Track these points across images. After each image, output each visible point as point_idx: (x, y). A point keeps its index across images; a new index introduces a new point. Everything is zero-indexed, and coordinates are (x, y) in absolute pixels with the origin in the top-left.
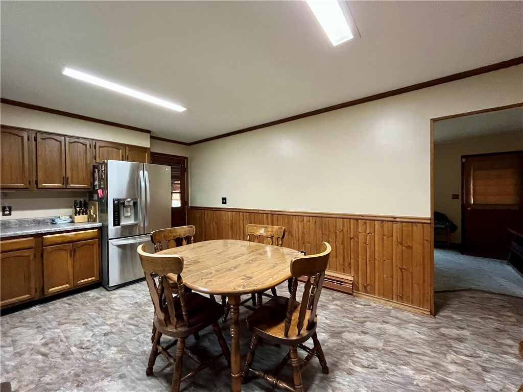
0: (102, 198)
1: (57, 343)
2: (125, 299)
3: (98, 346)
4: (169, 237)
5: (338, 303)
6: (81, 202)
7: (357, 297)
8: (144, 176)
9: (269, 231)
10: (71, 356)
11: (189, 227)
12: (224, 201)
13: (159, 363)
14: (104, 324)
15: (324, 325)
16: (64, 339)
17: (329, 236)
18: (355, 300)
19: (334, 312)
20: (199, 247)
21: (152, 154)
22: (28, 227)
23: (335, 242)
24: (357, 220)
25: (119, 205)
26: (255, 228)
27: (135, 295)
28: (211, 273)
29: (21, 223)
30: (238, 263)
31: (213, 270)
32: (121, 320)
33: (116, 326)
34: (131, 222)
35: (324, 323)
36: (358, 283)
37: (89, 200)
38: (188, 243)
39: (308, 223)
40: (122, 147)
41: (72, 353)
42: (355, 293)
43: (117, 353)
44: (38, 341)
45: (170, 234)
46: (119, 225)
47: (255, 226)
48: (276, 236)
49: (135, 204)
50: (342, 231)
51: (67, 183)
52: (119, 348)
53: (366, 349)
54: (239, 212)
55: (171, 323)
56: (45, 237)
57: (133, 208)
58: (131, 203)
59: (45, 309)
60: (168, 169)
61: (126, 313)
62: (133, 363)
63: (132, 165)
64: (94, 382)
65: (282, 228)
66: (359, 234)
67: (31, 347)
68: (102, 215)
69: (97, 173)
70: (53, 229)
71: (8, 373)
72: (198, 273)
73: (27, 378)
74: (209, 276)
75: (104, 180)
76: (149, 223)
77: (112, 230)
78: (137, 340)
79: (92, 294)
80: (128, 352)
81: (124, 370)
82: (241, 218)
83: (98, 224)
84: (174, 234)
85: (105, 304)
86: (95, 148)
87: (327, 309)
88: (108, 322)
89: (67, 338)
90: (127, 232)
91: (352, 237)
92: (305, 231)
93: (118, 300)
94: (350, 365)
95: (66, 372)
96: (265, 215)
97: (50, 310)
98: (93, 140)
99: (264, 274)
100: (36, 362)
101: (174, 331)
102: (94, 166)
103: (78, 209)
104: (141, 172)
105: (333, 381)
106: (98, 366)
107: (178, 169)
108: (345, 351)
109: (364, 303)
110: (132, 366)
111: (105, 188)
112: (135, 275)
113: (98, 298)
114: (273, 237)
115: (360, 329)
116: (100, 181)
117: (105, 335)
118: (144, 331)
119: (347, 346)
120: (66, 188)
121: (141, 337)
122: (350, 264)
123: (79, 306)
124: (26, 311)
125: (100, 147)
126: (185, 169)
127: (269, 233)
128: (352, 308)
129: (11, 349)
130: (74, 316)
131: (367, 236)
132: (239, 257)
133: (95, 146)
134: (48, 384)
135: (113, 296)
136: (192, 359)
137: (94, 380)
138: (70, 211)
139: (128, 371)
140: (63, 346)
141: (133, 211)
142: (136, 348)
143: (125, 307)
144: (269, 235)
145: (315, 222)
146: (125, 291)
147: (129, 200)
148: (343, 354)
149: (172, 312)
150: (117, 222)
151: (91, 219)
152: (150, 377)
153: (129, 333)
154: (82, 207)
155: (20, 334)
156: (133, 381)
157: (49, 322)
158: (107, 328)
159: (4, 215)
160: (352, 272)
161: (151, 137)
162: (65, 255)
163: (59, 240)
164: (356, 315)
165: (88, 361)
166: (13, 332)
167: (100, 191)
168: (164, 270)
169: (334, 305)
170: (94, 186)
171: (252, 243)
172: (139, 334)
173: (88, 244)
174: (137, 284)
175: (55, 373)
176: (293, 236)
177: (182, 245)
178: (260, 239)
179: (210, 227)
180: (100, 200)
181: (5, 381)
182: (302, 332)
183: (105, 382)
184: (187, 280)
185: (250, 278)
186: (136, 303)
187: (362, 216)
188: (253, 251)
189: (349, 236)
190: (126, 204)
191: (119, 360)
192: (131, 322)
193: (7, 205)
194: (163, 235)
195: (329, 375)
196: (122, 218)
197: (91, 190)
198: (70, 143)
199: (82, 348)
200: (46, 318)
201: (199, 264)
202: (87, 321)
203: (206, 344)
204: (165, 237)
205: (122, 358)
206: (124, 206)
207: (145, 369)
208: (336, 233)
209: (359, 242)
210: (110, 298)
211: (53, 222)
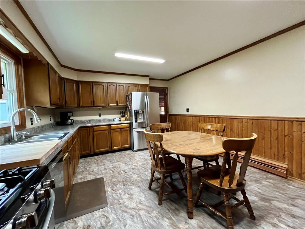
0: (130, 110)
1: (116, 168)
2: (140, 156)
3: (130, 173)
4: (157, 127)
5: (271, 181)
6: (123, 112)
7: (291, 180)
8: (147, 98)
9: (214, 127)
10: (121, 174)
11: (167, 123)
12: (188, 110)
13: (154, 186)
14: (132, 165)
15: (256, 192)
16: (119, 167)
17: (264, 133)
18: (289, 182)
19: (266, 186)
20: (172, 134)
21: (150, 87)
22: (106, 122)
23: (270, 138)
24: (292, 121)
25: (137, 113)
26: (205, 125)
27: (144, 155)
28: (177, 145)
29: (104, 120)
30: (192, 142)
31: (178, 144)
32: (138, 165)
33: (137, 166)
34: (142, 121)
35: (256, 191)
36: (292, 171)
37: (126, 111)
38: (167, 132)
39: (246, 123)
40: (137, 85)
41: (121, 173)
42: (289, 177)
43: (137, 177)
44: (111, 166)
45: (158, 126)
46: (137, 122)
47: (205, 124)
48: (219, 130)
49: (143, 112)
50: (277, 129)
51: (118, 104)
52: (138, 176)
53: (294, 216)
54: (197, 117)
55: (158, 167)
56: (111, 126)
57: (142, 113)
58: (142, 112)
59: (112, 155)
60: (157, 94)
61: (141, 162)
62: (143, 183)
63: (141, 93)
64: (129, 186)
65: (223, 125)
66: (294, 132)
67: (109, 168)
68: (130, 117)
69: (128, 98)
70: (114, 123)
71: (103, 174)
72: (170, 144)
73: (108, 178)
74: (176, 146)
75: (131, 101)
76: (149, 121)
77: (135, 124)
78: (145, 174)
79: (128, 152)
80: (141, 178)
81: (140, 184)
82: (198, 120)
83: (129, 122)
84: (160, 127)
85: (133, 157)
86: (127, 87)
87: (261, 183)
88: (134, 165)
89: (120, 167)
90: (141, 125)
91: (286, 134)
92: (244, 129)
93: (137, 156)
94: (275, 221)
95: (120, 179)
96: (213, 118)
97: (114, 156)
98: (126, 83)
99: (207, 149)
100: (110, 173)
101: (160, 170)
102: (127, 95)
103: (122, 115)
104: (145, 97)
105: (258, 226)
106: (130, 180)
107: (163, 94)
108: (272, 212)
109: (298, 186)
110: (143, 184)
111: (131, 105)
112: (144, 146)
113: (130, 154)
114: (217, 130)
115: (290, 202)
116: (129, 102)
117: (133, 169)
118: (148, 171)
119: (275, 210)
120: (118, 106)
121: (146, 173)
122: (284, 155)
123: (123, 156)
124: (107, 155)
125: (129, 86)
126: (167, 94)
127: (215, 128)
128: (285, 187)
129: (103, 167)
130: (122, 159)
131: (302, 135)
132: (194, 139)
133: (127, 86)
134: (114, 182)
135: (135, 154)
136: (169, 187)
137: (129, 185)
138: (119, 116)
139: (141, 185)
140: (118, 170)
141: (142, 116)
142: (145, 177)
143: (140, 160)
144: (214, 129)
145: (252, 123)
146: (140, 153)
147: (141, 110)
148: (270, 213)
149: (159, 162)
150: (136, 121)
151: (127, 119)
152: (150, 190)
153: (142, 170)
154: (123, 114)
155: (105, 162)
156: (143, 190)
157: (114, 160)
158: (133, 167)
159: (99, 117)
160: (287, 161)
161: (150, 79)
162: (118, 134)
163: (116, 127)
164: (287, 192)
165: (127, 177)
166: (104, 161)
167: (129, 107)
168: (155, 140)
169: (267, 182)
170: (127, 104)
171: (203, 134)
172: (146, 172)
173: (126, 130)
174: (145, 151)
175: (116, 178)
176: (234, 132)
177: (164, 132)
178: (209, 131)
179: (180, 125)
180: (129, 110)
181: (102, 177)
182: (232, 186)
183: (133, 187)
184: (165, 147)
185: (199, 150)
186: (145, 159)
187: (298, 119)
188: (203, 138)
189: (283, 134)
190: (140, 112)
191: (138, 180)
192: (142, 166)
193: (100, 113)
194: (155, 127)
195: (256, 221)
196: (138, 119)
197: (126, 106)
198: (118, 86)
199: (124, 172)
200: (113, 159)
201: (171, 141)
202: (126, 162)
203: (176, 183)
204: (156, 127)
205: (139, 180)
206: (139, 113)
207: (148, 186)
208: (271, 131)
209: (294, 139)
210: (134, 155)
211: (114, 121)
